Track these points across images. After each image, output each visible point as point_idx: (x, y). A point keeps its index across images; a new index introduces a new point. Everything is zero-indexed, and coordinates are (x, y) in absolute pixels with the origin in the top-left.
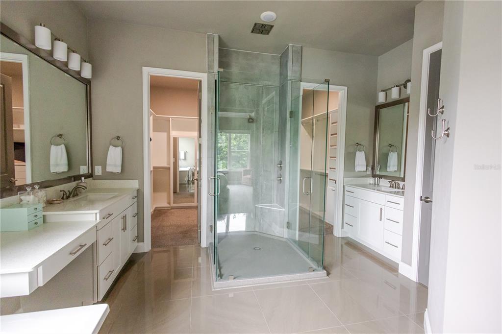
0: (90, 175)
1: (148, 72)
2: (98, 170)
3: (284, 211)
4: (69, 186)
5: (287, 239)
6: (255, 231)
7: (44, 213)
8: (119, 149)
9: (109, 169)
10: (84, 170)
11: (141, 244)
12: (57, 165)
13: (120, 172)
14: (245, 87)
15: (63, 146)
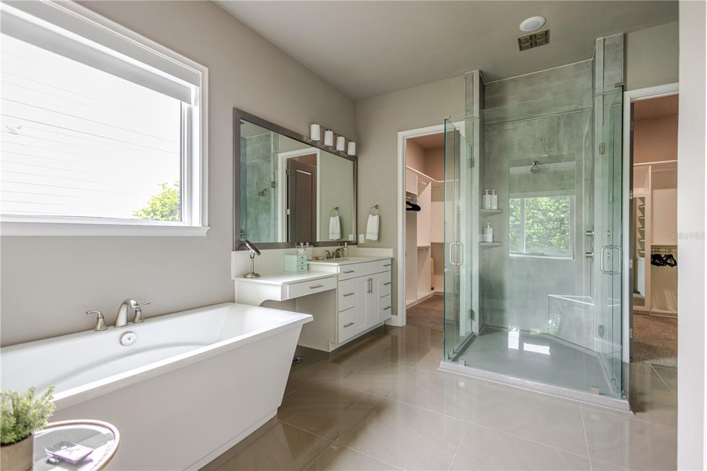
0: (356, 243)
1: (403, 136)
2: (361, 240)
3: (593, 307)
4: (332, 249)
5: (599, 353)
6: (548, 334)
7: (308, 263)
8: (376, 217)
9: (368, 237)
10: (351, 238)
11: (394, 316)
12: (333, 233)
13: (376, 239)
14: (528, 124)
15: (337, 217)
